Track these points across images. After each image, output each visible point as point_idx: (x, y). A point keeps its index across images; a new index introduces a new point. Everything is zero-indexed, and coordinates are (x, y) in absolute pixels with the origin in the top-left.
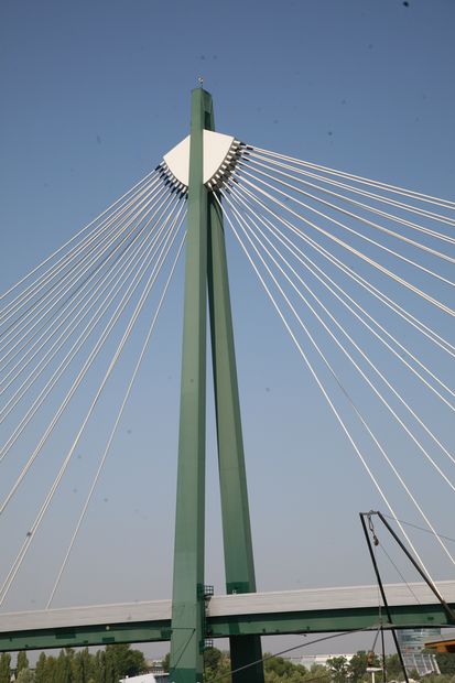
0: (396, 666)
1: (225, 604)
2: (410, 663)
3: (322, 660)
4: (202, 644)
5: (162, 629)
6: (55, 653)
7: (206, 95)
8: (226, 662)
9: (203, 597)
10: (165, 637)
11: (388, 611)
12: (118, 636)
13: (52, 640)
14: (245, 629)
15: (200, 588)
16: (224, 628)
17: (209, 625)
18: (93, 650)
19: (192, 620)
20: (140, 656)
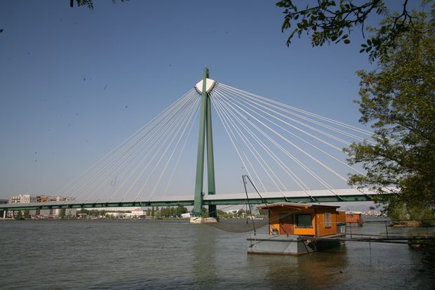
0: (249, 213)
1: (207, 197)
2: (253, 212)
3: (231, 211)
4: (202, 208)
5: (192, 203)
6: (165, 207)
7: (208, 70)
8: (207, 211)
9: (202, 195)
10: (193, 205)
11: (248, 200)
12: (181, 204)
13: (165, 204)
14: (212, 203)
15: (202, 193)
16: (207, 203)
17: (204, 202)
18: (175, 207)
19: (199, 201)
20: (186, 209)
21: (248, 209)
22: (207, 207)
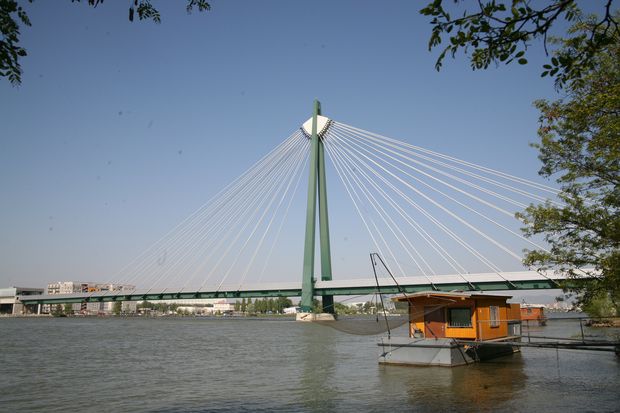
0: (380, 306)
1: (320, 284)
2: (385, 305)
3: (354, 304)
4: (312, 299)
5: (298, 292)
6: (261, 299)
7: (319, 103)
8: (321, 304)
9: (313, 282)
10: (300, 295)
11: (379, 287)
12: (283, 294)
13: (260, 294)
14: (328, 293)
15: (312, 279)
16: (321, 293)
17: (315, 291)
18: (274, 299)
19: (310, 290)
20: (290, 301)
21: (379, 301)
22: (320, 298)
